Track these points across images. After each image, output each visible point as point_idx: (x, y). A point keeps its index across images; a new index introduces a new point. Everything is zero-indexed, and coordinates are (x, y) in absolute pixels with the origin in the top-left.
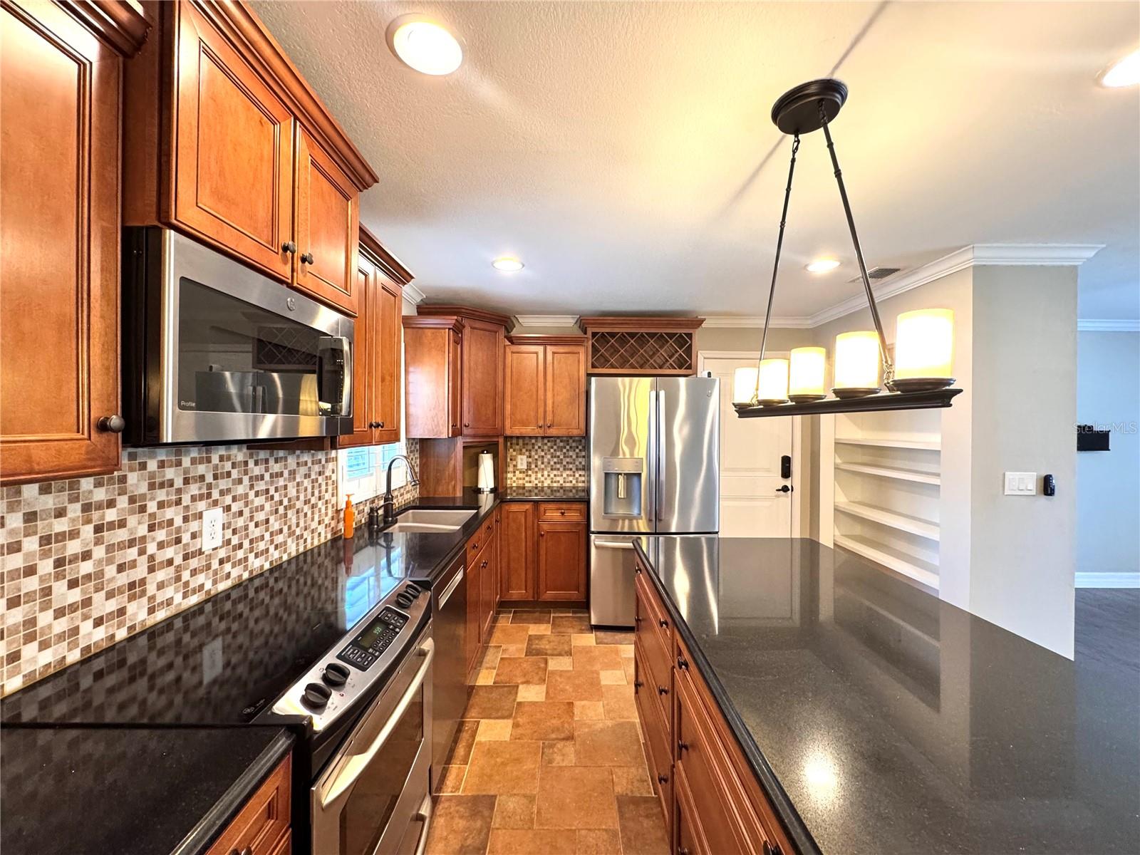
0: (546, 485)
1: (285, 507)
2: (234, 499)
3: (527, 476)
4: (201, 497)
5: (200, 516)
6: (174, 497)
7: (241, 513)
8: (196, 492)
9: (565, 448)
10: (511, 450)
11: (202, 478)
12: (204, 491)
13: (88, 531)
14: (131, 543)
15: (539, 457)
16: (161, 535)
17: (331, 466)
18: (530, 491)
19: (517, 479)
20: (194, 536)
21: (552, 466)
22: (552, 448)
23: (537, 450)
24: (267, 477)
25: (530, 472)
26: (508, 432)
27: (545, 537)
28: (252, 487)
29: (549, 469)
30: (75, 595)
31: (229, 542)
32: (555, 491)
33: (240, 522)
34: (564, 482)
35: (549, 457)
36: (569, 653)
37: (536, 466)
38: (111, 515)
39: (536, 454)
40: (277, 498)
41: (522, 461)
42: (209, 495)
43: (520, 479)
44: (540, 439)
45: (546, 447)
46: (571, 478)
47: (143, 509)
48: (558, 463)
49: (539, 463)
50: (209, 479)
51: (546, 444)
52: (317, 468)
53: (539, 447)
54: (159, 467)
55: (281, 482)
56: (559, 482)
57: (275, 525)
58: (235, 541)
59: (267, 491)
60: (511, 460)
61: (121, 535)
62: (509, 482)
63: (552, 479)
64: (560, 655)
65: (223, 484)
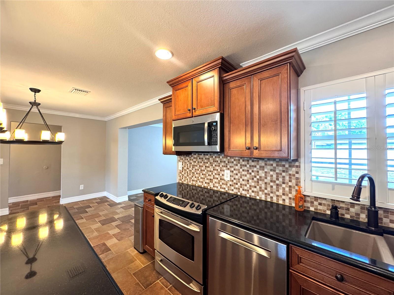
1: (258, 179)
2: (234, 169)
4: (224, 166)
5: (224, 171)
6: (218, 165)
7: (237, 174)
8: (223, 165)
11: (225, 162)
12: (225, 165)
13: (204, 167)
14: (210, 171)
20: (223, 175)
24: (248, 166)
28: (241, 168)
30: (203, 176)
31: (233, 181)
33: (237, 177)
40: (253, 174)
42: (227, 167)
47: (212, 165)
50: (227, 162)
52: (281, 168)
54: (215, 158)
58: (235, 181)
59: (248, 171)
61: (209, 169)
65: (231, 164)
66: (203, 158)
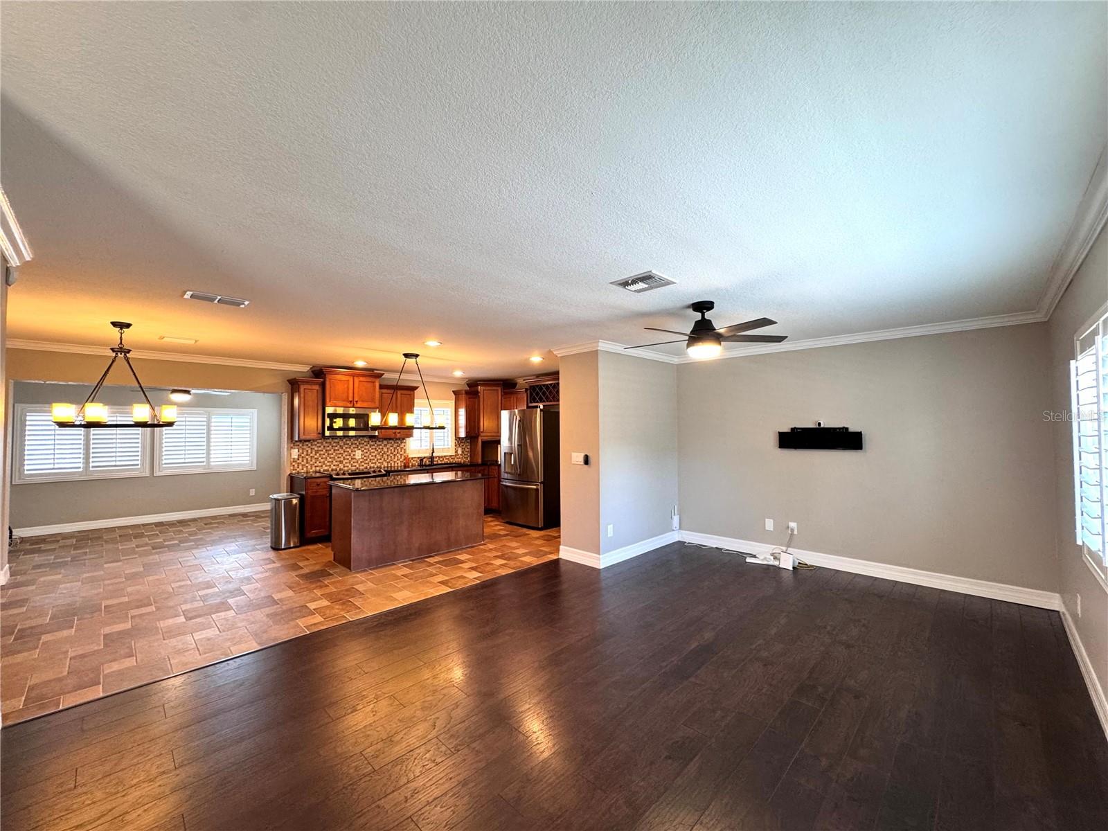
1: (383, 454)
2: (365, 449)
5: (355, 451)
6: (349, 447)
7: (367, 453)
8: (355, 446)
11: (356, 444)
13: (332, 450)
14: (340, 454)
16: (346, 453)
17: (403, 444)
20: (354, 455)
24: (376, 445)
28: (371, 447)
30: (330, 460)
33: (366, 455)
38: (336, 448)
40: (379, 450)
42: (358, 447)
47: (342, 448)
50: (358, 444)
52: (396, 444)
54: (346, 441)
55: (381, 447)
57: (379, 457)
58: (365, 458)
59: (376, 449)
61: (338, 452)
65: (361, 445)
66: (330, 443)
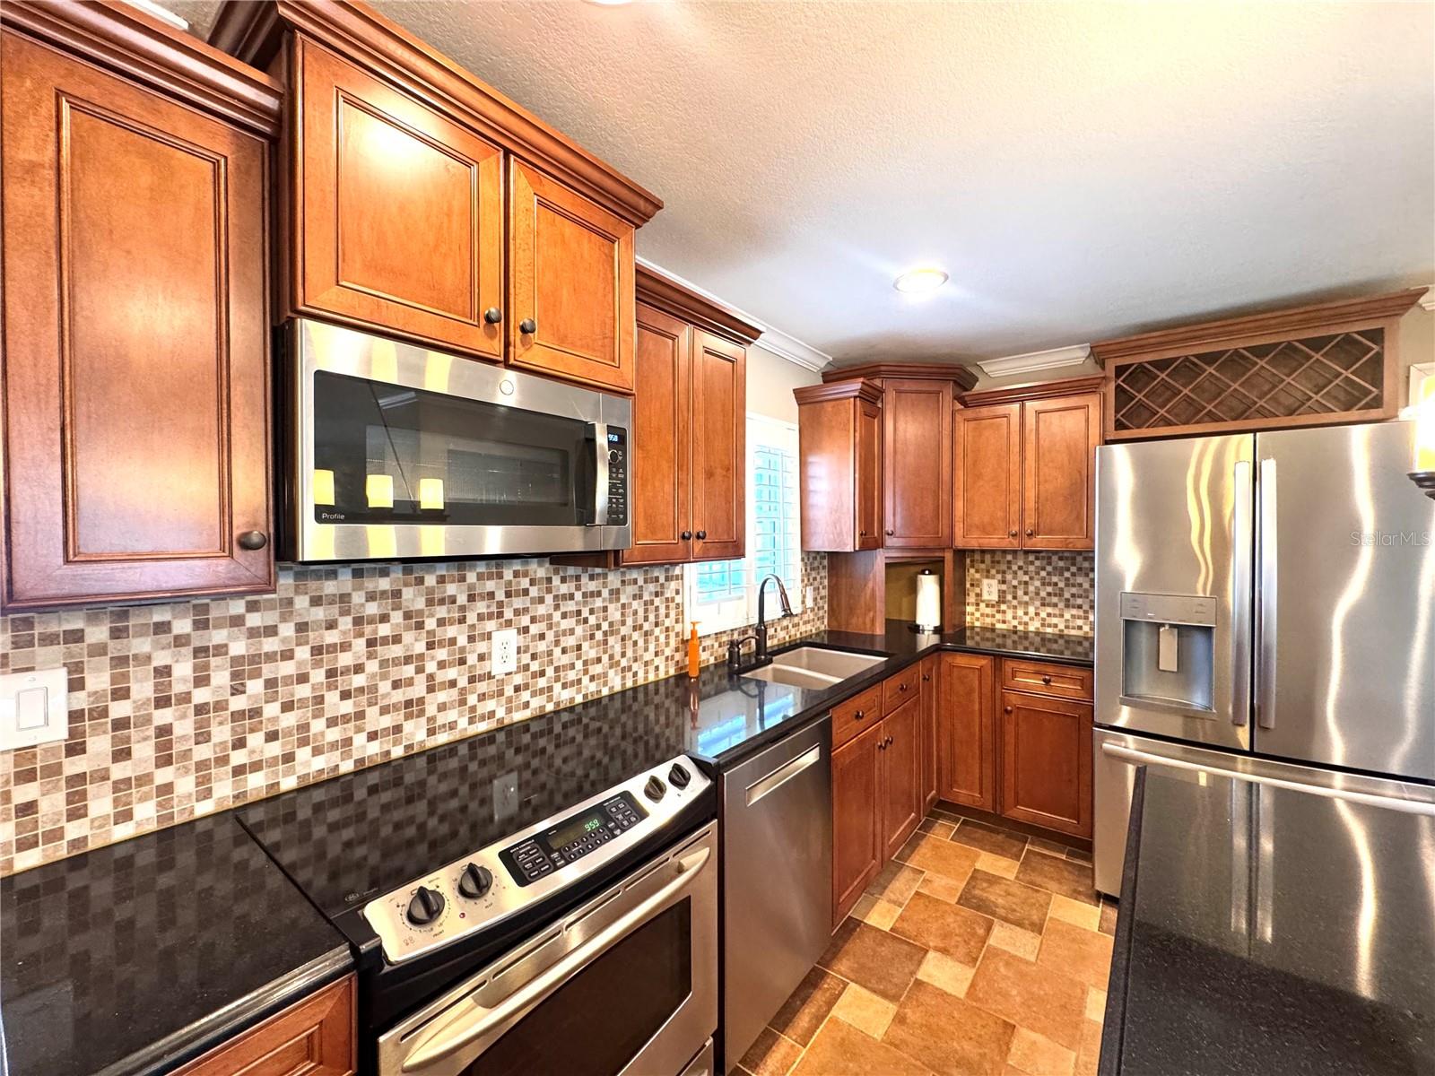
0: (1032, 628)
1: (605, 634)
2: (533, 620)
3: (998, 612)
4: (490, 616)
5: (488, 636)
6: (457, 615)
7: (542, 637)
8: (485, 611)
9: (1068, 570)
10: (972, 571)
11: (491, 595)
12: (494, 609)
13: (360, 645)
14: (408, 660)
15: (1020, 583)
16: (442, 654)
17: (673, 585)
18: (1004, 636)
19: (982, 615)
20: (481, 658)
21: (1043, 599)
22: (1044, 569)
23: (1015, 573)
24: (578, 596)
25: (1003, 607)
26: (960, 543)
27: (1013, 716)
28: (557, 607)
29: (1038, 603)
30: (348, 707)
31: (527, 667)
32: (1050, 640)
33: (542, 647)
34: (1067, 627)
35: (1038, 583)
36: (1037, 928)
37: (1015, 598)
38: (384, 630)
39: (1014, 578)
40: (592, 620)
41: (990, 588)
42: (500, 615)
43: (987, 616)
44: (1021, 556)
45: (1032, 568)
46: (1080, 622)
47: (420, 626)
48: (1055, 595)
49: (1020, 593)
50: (500, 596)
51: (1032, 563)
52: (652, 587)
53: (1020, 568)
54: (438, 583)
55: (598, 603)
56: (1056, 626)
57: (590, 652)
58: (535, 666)
59: (579, 613)
60: (972, 585)
61: (396, 651)
62: (968, 618)
63: (1043, 619)
64: (1019, 924)
65: (518, 603)
